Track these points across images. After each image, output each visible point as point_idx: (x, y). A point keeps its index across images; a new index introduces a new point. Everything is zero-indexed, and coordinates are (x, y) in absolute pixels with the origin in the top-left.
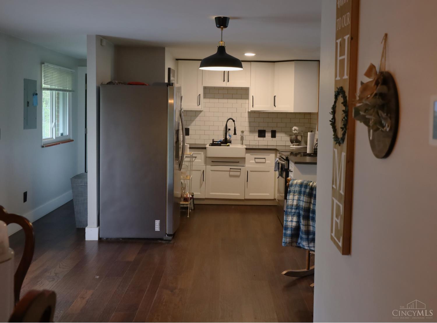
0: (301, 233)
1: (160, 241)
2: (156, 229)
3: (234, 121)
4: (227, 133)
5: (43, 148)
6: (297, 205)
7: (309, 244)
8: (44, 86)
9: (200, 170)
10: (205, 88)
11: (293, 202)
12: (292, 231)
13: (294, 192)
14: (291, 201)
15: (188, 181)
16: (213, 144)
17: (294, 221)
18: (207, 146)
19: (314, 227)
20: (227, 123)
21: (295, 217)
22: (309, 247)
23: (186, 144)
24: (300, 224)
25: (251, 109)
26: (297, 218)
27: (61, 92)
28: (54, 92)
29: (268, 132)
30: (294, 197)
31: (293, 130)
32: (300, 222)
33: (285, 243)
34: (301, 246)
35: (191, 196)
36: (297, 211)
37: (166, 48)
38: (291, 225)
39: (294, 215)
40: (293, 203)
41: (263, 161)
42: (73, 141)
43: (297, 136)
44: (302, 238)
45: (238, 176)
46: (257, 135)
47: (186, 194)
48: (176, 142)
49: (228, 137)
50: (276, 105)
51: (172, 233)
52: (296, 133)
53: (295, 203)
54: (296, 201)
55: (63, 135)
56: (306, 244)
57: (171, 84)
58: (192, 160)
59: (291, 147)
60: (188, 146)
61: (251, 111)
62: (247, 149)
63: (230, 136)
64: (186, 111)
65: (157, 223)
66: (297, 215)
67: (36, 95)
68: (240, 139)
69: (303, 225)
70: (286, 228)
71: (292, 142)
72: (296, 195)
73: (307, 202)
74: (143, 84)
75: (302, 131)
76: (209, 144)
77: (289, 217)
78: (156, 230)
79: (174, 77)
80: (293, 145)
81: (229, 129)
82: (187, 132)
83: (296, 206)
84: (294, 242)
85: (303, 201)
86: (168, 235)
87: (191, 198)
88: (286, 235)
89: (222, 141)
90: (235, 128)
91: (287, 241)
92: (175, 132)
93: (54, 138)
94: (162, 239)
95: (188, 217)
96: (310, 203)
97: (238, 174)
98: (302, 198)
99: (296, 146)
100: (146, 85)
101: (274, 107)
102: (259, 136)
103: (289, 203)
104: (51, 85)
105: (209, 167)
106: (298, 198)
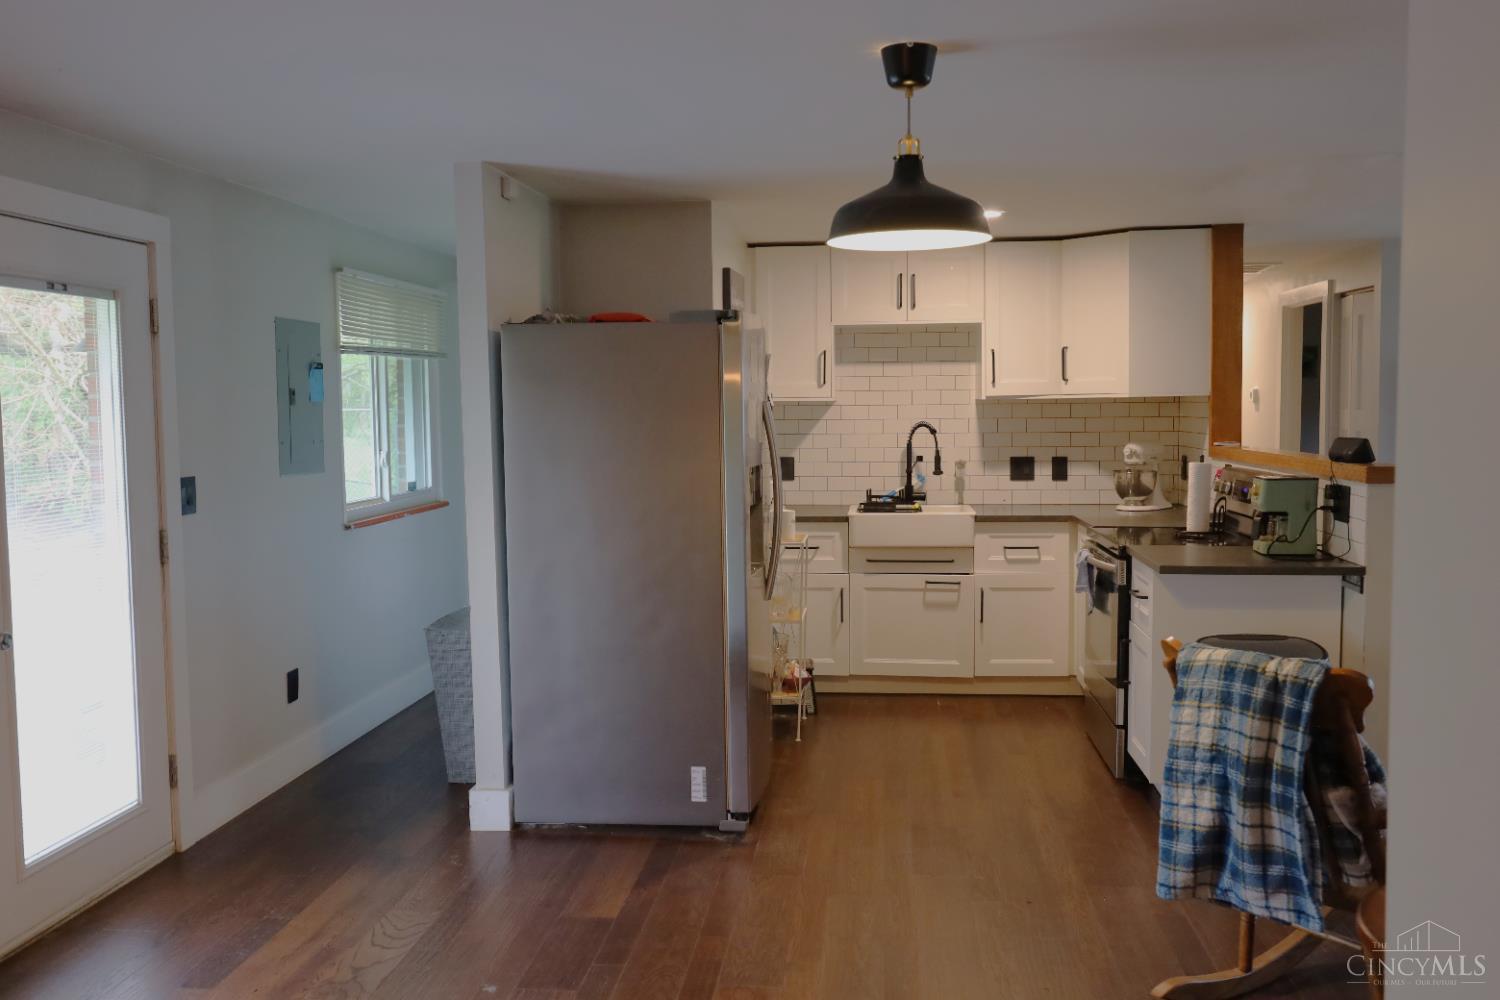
0: (1236, 854)
1: (708, 836)
2: (693, 794)
3: (933, 432)
4: (914, 470)
5: (348, 532)
6: (1213, 745)
7: (1267, 898)
8: (344, 339)
9: (830, 589)
10: (840, 331)
11: (1197, 735)
12: (1195, 843)
13: (1201, 697)
14: (1188, 732)
15: (796, 627)
16: (871, 505)
17: (1203, 809)
18: (853, 512)
19: (1288, 833)
20: (911, 438)
21: (1205, 790)
22: (1267, 907)
23: (784, 510)
24: (1227, 820)
25: (988, 391)
26: (1215, 794)
27: (407, 360)
28: (382, 358)
29: (1041, 462)
30: (1199, 716)
31: (1126, 454)
32: (1230, 812)
33: (1169, 887)
34: (1234, 900)
35: (805, 675)
36: (1216, 769)
37: (713, 203)
38: (1190, 819)
39: (1202, 782)
40: (1197, 737)
41: (1032, 555)
42: (446, 504)
43: (1138, 474)
44: (1236, 874)
45: (953, 606)
46: (1007, 472)
47: (789, 668)
48: (752, 508)
49: (915, 481)
50: (1068, 376)
51: (746, 809)
52: (1136, 464)
53: (1206, 738)
54: (1210, 730)
55: (415, 488)
56: (1256, 899)
57: (730, 314)
58: (805, 557)
59: (1119, 507)
60: (792, 514)
61: (987, 397)
62: (977, 519)
63: (921, 479)
64: (784, 406)
65: (698, 774)
66: (1213, 785)
67: (317, 368)
68: (953, 487)
69: (1243, 825)
70: (1171, 832)
71: (1122, 492)
72: (1209, 708)
73: (1259, 739)
74: (640, 319)
75: (1155, 458)
76: (857, 507)
77: (1180, 790)
78: (693, 800)
79: (743, 300)
80: (1127, 504)
81: (920, 459)
82: (788, 469)
83: (1211, 751)
84: (1205, 884)
85: (1241, 733)
86: (733, 815)
87: (805, 681)
88: (1169, 857)
89: (897, 495)
90: (937, 452)
91: (1175, 881)
92: (748, 476)
93: (387, 497)
94: (714, 829)
95: (798, 740)
96: (1271, 740)
97: (951, 597)
98: (1235, 719)
99: (1136, 504)
100: (648, 321)
101: (1064, 382)
102: (1014, 477)
103: (1182, 738)
104: (372, 338)
105: (860, 581)
106: (1217, 721)
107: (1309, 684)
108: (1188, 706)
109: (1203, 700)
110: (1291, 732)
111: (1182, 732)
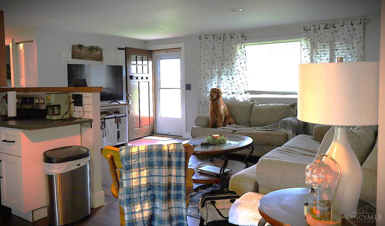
6: (147, 184)
11: (140, 181)
13: (139, 166)
14: (136, 181)
17: (146, 210)
21: (146, 202)
24: (155, 211)
26: (150, 203)
32: (156, 207)
36: (150, 193)
38: (141, 216)
39: (145, 199)
53: (144, 181)
54: (145, 178)
66: (149, 199)
72: (143, 169)
83: (147, 186)
98: (156, 171)
103: (134, 185)
106: (148, 173)
107: (182, 151)
108: (134, 171)
109: (140, 167)
110: (178, 170)
111: (133, 182)
